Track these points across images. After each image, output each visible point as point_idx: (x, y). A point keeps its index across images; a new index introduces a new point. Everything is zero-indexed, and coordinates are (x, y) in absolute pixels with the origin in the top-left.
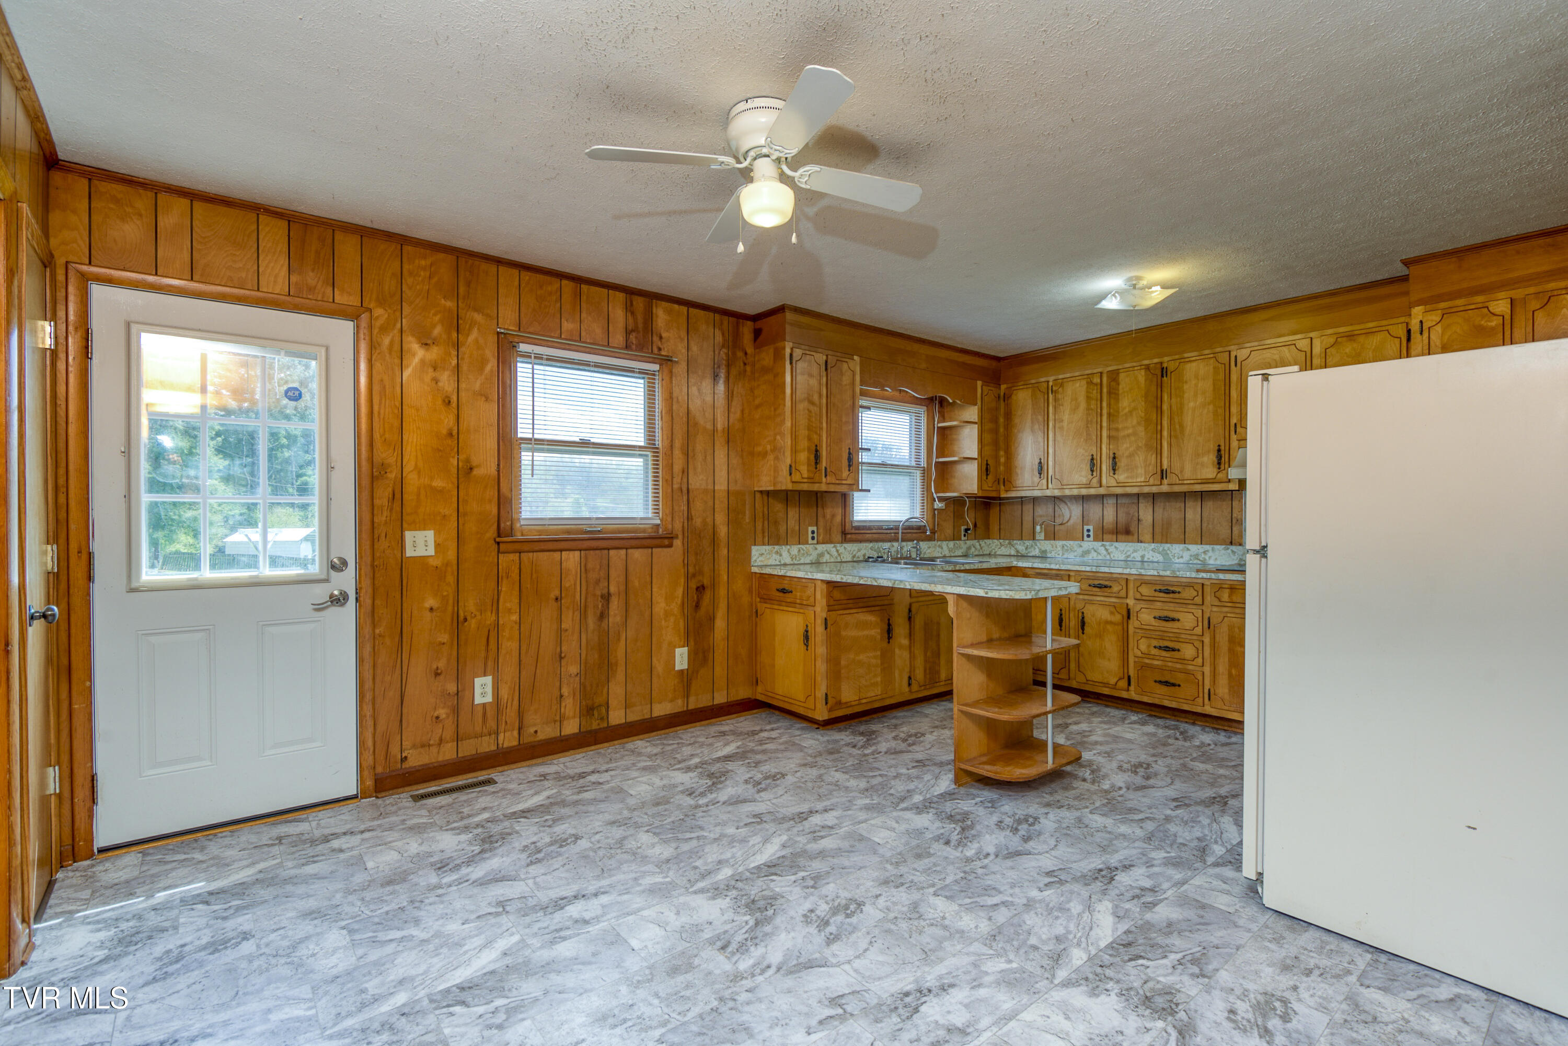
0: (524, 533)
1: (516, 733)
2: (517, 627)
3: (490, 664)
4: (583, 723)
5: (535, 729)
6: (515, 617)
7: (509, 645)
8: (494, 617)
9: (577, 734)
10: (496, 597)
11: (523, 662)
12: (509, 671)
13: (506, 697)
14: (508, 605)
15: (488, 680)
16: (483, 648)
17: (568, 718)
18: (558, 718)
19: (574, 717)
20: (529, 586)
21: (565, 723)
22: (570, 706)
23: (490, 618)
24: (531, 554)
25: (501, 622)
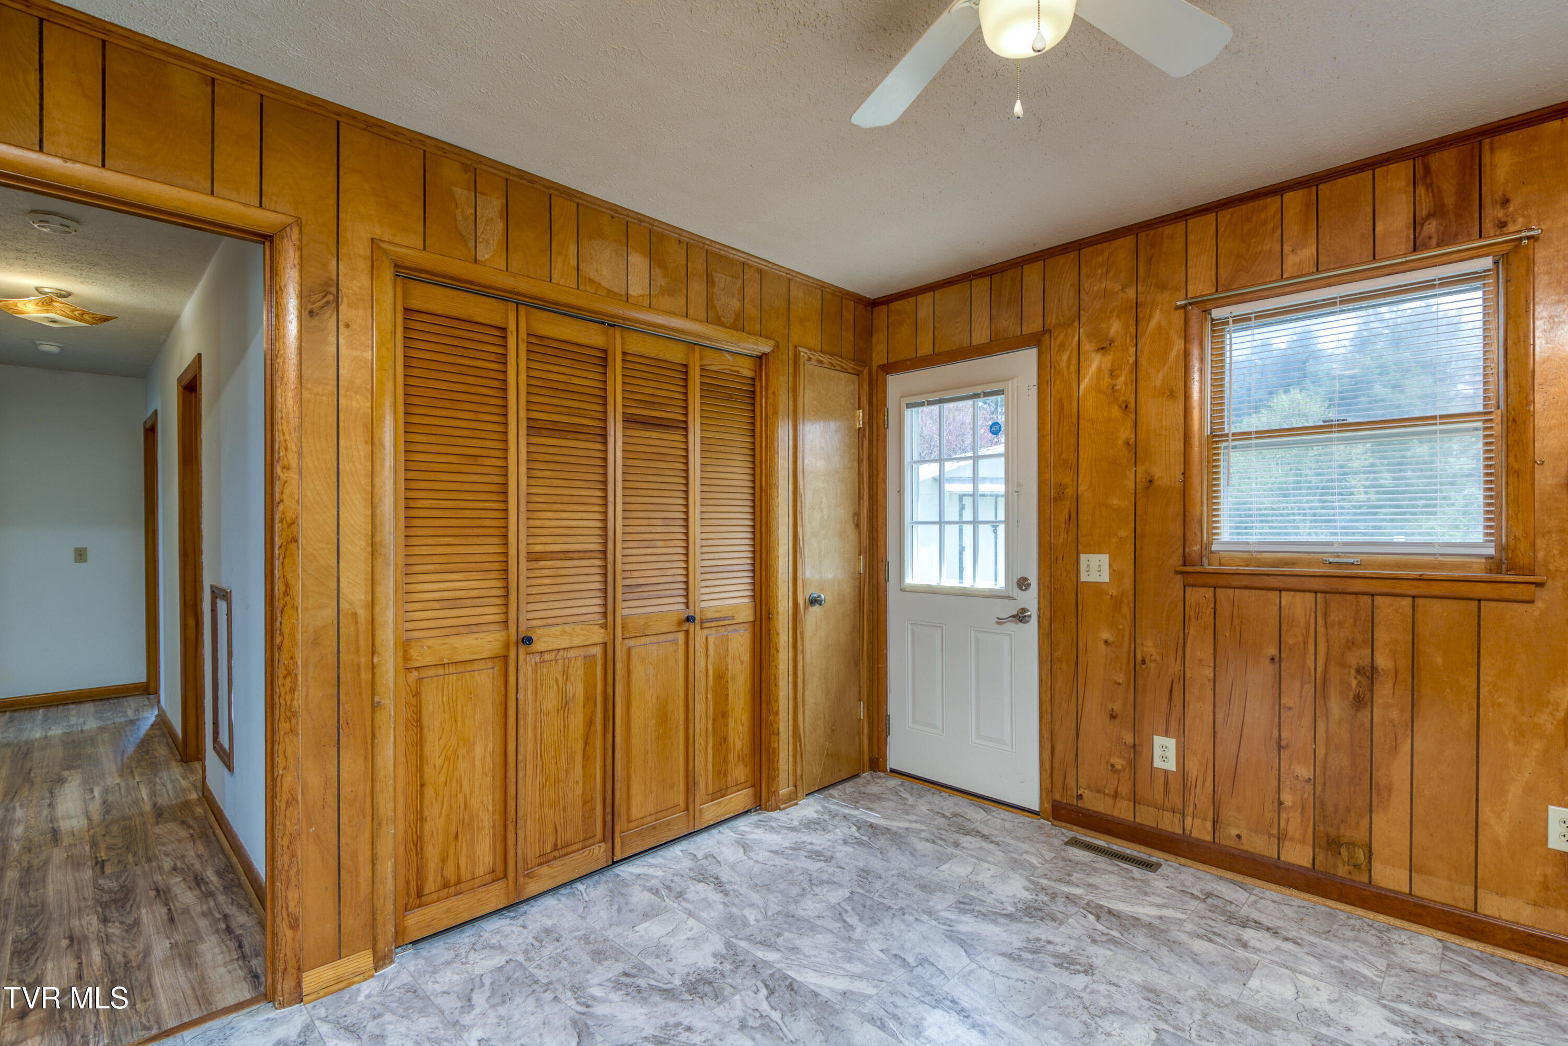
0: (1223, 561)
1: (1209, 825)
2: (1211, 685)
3: (1174, 724)
4: (1320, 858)
5: (1237, 832)
6: (1209, 673)
7: (1199, 708)
8: (1178, 666)
9: (1307, 868)
10: (1181, 641)
11: (1218, 735)
12: (1200, 738)
13: (1195, 773)
14: (1199, 654)
15: (1171, 743)
16: (1165, 701)
17: (1292, 839)
18: (1275, 832)
19: (1303, 842)
20: (1227, 634)
21: (1287, 843)
22: (1294, 823)
23: (1174, 668)
24: (1231, 591)
25: (1188, 675)
